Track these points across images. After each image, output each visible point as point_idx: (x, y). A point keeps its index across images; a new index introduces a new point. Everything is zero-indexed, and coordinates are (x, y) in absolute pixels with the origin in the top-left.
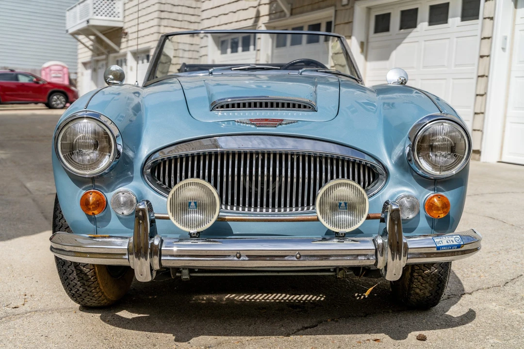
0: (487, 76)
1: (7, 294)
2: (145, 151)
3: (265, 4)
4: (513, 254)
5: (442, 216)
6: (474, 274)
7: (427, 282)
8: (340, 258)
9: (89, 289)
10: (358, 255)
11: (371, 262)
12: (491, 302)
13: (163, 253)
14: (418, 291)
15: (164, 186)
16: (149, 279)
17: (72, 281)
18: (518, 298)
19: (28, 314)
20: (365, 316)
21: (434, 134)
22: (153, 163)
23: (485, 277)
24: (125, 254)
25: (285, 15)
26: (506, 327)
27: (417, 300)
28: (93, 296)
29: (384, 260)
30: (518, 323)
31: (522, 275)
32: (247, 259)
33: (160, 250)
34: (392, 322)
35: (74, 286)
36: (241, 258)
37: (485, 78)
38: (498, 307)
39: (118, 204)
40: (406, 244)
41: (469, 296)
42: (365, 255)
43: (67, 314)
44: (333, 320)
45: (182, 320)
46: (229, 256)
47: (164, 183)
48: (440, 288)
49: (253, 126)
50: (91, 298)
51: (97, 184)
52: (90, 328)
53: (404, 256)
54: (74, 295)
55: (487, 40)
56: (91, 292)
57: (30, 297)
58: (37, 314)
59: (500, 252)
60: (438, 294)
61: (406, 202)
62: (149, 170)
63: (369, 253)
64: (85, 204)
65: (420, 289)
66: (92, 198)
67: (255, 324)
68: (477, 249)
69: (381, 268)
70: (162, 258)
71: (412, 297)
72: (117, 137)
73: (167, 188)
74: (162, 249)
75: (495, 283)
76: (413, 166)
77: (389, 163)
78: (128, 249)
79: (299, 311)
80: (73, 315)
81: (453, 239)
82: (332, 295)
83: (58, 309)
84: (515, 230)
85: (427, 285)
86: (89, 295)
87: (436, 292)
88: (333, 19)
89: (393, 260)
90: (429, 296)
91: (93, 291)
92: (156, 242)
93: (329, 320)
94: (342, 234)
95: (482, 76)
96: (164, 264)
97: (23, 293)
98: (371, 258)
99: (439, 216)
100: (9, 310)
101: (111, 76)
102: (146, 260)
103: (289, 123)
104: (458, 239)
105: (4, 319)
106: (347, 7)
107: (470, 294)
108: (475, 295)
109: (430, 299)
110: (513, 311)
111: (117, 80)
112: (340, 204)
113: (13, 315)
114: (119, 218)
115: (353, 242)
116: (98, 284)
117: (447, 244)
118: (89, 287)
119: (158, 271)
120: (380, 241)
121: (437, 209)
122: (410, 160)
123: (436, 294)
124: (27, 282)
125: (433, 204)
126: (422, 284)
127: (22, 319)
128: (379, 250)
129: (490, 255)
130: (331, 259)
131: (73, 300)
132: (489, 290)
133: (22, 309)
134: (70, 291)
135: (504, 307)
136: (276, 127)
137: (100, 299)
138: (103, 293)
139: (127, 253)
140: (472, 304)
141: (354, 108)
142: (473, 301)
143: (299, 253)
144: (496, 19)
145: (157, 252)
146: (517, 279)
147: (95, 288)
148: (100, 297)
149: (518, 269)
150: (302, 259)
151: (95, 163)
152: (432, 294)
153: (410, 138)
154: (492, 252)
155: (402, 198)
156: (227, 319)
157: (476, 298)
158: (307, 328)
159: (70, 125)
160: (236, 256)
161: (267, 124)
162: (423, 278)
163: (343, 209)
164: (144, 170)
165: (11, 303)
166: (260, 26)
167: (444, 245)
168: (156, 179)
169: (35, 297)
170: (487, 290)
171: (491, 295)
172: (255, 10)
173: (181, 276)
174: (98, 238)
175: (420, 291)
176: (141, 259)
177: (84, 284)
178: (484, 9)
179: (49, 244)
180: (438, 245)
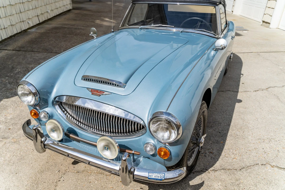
12: (219, 181)
18: (237, 183)
31: (258, 164)
41: (214, 172)
59: (266, 140)
75: (237, 167)
81: (159, 175)
104: (162, 176)
108: (217, 173)
129: (257, 141)
136: (99, 96)
142: (211, 177)
146: (252, 167)
149: (261, 158)
154: (261, 139)
157: (215, 176)
164: (54, 103)
167: (153, 178)
170: (227, 171)
171: (225, 176)
180: (149, 177)
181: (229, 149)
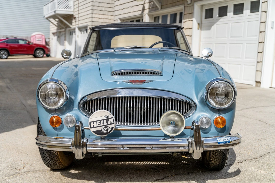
0: (263, 43)
1: (15, 162)
2: (80, 96)
3: (148, 3)
4: (267, 141)
5: (222, 127)
6: (245, 152)
7: (217, 158)
8: (171, 148)
9: (54, 161)
10: (180, 147)
11: (186, 150)
12: (251, 167)
13: (88, 146)
14: (213, 162)
15: (89, 113)
16: (82, 158)
17: (46, 158)
18: (265, 165)
19: (26, 173)
20: (188, 174)
21: (217, 88)
22: (84, 102)
23: (251, 153)
24: (70, 146)
25: (158, 9)
26: (256, 180)
27: (213, 166)
28: (57, 165)
29: (192, 149)
30: (262, 178)
31: (269, 152)
32: (127, 149)
33: (87, 144)
34: (200, 177)
35: (47, 160)
36: (125, 148)
37: (262, 43)
38: (254, 169)
39: (67, 122)
40: (203, 141)
41: (241, 163)
42: (183, 147)
43: (44, 173)
44: (172, 176)
45: (98, 176)
46: (119, 147)
47: (89, 111)
48: (224, 161)
49: (131, 84)
50: (56, 165)
51: (57, 113)
52: (55, 180)
53: (202, 147)
54: (47, 164)
55: (263, 23)
56: (56, 162)
57: (26, 164)
58: (30, 173)
59: (261, 140)
60: (223, 163)
61: (204, 120)
62: (82, 105)
63: (185, 146)
64: (52, 122)
65: (215, 161)
66: (54, 119)
67: (134, 178)
68: (239, 143)
69: (191, 153)
70: (88, 148)
71: (210, 165)
72: (66, 90)
73: (90, 114)
74: (88, 144)
75: (255, 157)
76: (208, 103)
77: (197, 101)
78: (72, 144)
79: (156, 172)
80: (47, 174)
81: (226, 138)
82: (173, 163)
83: (39, 170)
84: (271, 128)
85: (217, 159)
86: (55, 164)
87: (222, 162)
88: (183, 11)
89: (196, 149)
90: (219, 164)
91: (57, 162)
92: (85, 141)
93: (170, 176)
94: (173, 136)
95: (261, 42)
96: (89, 151)
97: (23, 162)
98: (186, 148)
99: (220, 127)
100: (17, 171)
101: (65, 54)
102: (80, 149)
103: (148, 82)
104: (229, 138)
105: (14, 175)
106: (190, 5)
107: (242, 162)
108: (244, 163)
109: (219, 166)
110: (262, 172)
111: (67, 56)
112: (171, 122)
113: (19, 173)
114: (68, 128)
115: (178, 140)
116: (59, 159)
117: (223, 141)
118: (54, 160)
119: (86, 154)
120: (190, 140)
121: (219, 123)
122: (206, 100)
123: (222, 163)
124: (25, 156)
125: (218, 121)
126: (215, 159)
127: (23, 175)
128: (190, 145)
129: (255, 141)
130: (167, 148)
131: (47, 166)
132: (251, 160)
133: (23, 170)
134: (46, 162)
135: (257, 169)
136: (142, 84)
137: (60, 166)
138: (61, 163)
139: (71, 146)
140: (241, 168)
141: (183, 73)
142: (242, 166)
143: (152, 146)
144: (268, 12)
145: (85, 145)
146: (267, 155)
147: (58, 161)
148: (60, 165)
149: (268, 149)
150: (153, 149)
151: (56, 103)
152: (220, 164)
153: (206, 89)
154: (257, 140)
155: (203, 118)
156: (121, 175)
157: (244, 165)
158: (158, 180)
159: (45, 85)
160: (122, 147)
161: (138, 83)
162: (215, 156)
163: (173, 125)
164: (80, 105)
165: (17, 167)
166: (145, 15)
167: (222, 141)
168: (85, 109)
169: (29, 164)
170: (250, 160)
171: (252, 163)
172: (142, 6)
173: (98, 155)
174: (58, 138)
175: (214, 162)
176: (78, 148)
177: (52, 159)
178: (262, 7)
179: (35, 141)
180: (219, 142)
181: (238, 149)
